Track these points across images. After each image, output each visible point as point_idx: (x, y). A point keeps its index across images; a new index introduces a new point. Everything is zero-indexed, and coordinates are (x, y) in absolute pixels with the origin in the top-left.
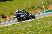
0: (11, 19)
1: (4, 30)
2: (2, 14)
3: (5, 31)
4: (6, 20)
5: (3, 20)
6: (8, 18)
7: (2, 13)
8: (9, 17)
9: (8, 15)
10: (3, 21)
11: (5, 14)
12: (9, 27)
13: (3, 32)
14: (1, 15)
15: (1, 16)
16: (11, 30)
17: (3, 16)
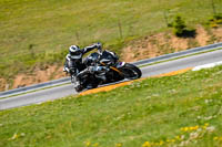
0: (216, 43)
1: (188, 90)
2: (179, 18)
3: (193, 92)
4: (195, 45)
5: (183, 43)
6: (202, 38)
7: (175, 14)
8: (209, 33)
9: (202, 24)
10: (180, 49)
11: (191, 19)
12: (207, 76)
13: (184, 95)
14: (175, 24)
15: (174, 30)
16: (217, 88)
17: (183, 27)
